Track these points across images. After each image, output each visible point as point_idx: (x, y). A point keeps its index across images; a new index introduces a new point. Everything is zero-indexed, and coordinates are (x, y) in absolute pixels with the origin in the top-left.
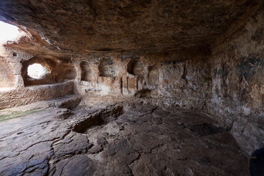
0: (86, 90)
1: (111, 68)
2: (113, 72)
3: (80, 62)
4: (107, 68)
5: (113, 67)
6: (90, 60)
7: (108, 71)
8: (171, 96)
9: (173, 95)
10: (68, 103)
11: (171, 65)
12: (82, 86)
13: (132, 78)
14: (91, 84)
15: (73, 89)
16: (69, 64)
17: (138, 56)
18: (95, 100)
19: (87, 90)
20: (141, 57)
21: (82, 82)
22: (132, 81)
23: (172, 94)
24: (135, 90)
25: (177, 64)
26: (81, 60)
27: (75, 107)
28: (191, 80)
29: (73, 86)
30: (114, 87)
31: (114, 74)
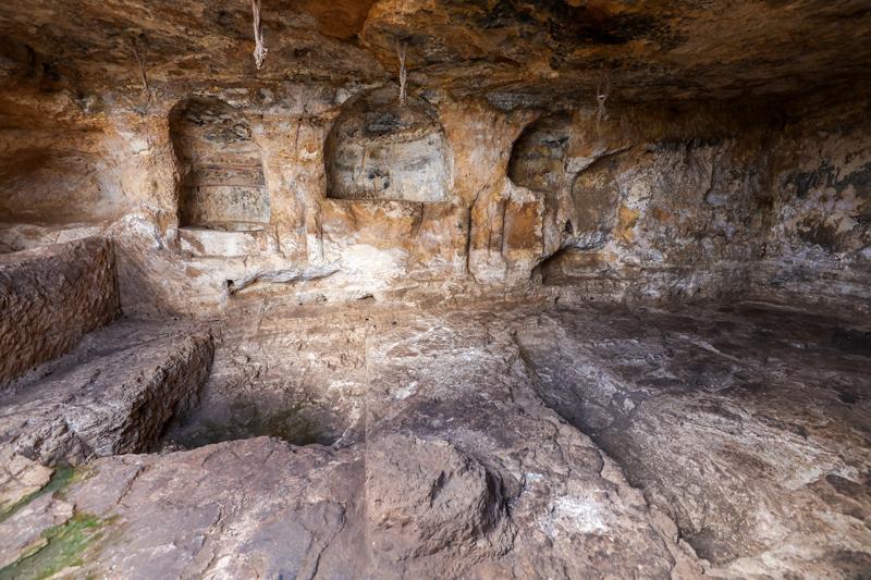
0: (230, 282)
1: (373, 155)
2: (377, 179)
3: (168, 104)
4: (352, 155)
5: (383, 152)
6: (267, 93)
7: (352, 169)
8: (667, 265)
9: (674, 260)
10: (161, 388)
11: (680, 156)
12: (196, 264)
13: (526, 206)
14: (271, 248)
15: (116, 284)
16: (61, 102)
17: (574, 105)
18: (312, 331)
19: (237, 284)
20: (582, 112)
21: (191, 240)
22: (526, 218)
23: (669, 255)
24: (535, 255)
25: (698, 153)
26: (187, 85)
27: (199, 399)
28: (724, 206)
29: (113, 265)
30: (421, 250)
31: (386, 186)
